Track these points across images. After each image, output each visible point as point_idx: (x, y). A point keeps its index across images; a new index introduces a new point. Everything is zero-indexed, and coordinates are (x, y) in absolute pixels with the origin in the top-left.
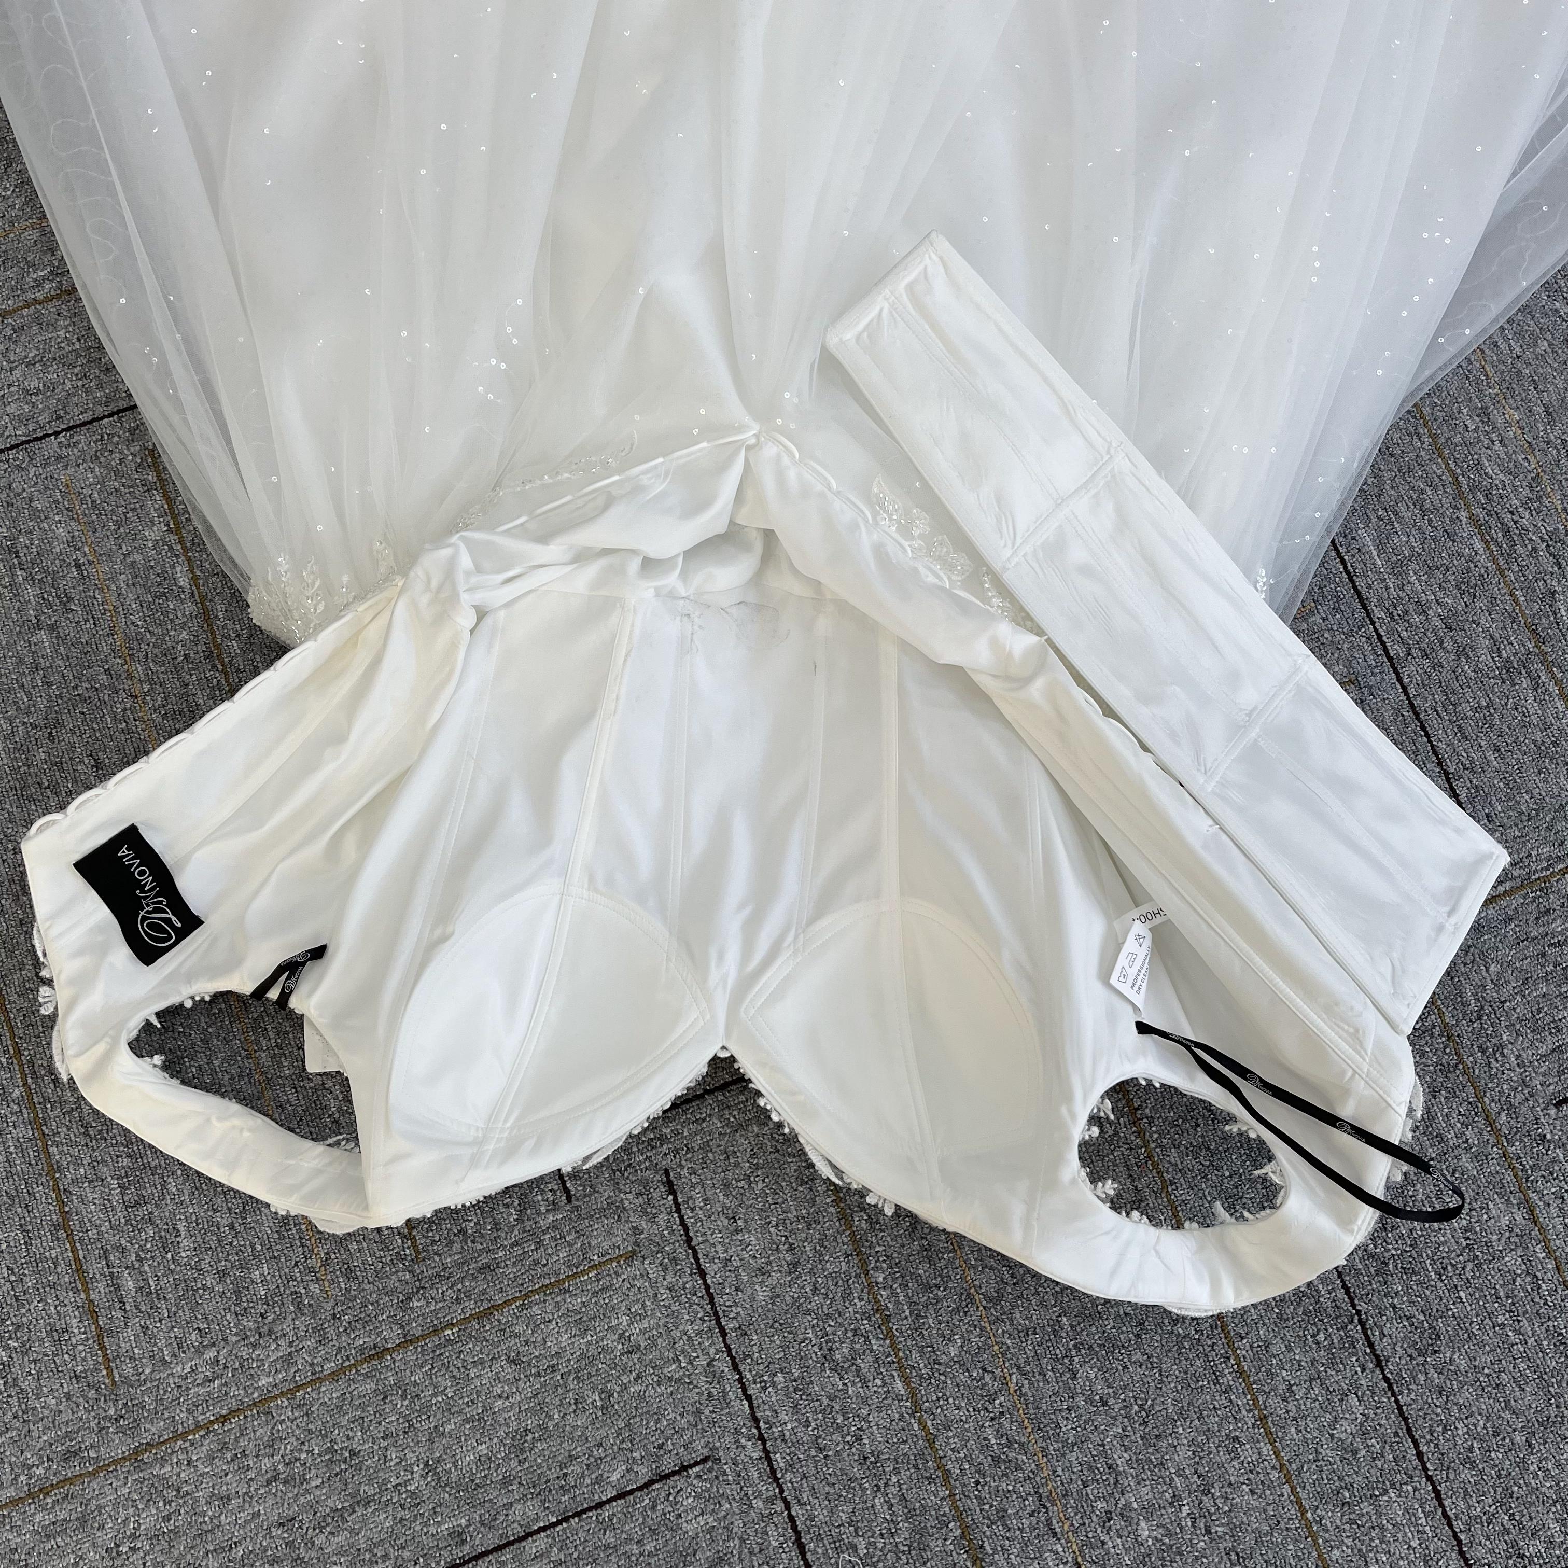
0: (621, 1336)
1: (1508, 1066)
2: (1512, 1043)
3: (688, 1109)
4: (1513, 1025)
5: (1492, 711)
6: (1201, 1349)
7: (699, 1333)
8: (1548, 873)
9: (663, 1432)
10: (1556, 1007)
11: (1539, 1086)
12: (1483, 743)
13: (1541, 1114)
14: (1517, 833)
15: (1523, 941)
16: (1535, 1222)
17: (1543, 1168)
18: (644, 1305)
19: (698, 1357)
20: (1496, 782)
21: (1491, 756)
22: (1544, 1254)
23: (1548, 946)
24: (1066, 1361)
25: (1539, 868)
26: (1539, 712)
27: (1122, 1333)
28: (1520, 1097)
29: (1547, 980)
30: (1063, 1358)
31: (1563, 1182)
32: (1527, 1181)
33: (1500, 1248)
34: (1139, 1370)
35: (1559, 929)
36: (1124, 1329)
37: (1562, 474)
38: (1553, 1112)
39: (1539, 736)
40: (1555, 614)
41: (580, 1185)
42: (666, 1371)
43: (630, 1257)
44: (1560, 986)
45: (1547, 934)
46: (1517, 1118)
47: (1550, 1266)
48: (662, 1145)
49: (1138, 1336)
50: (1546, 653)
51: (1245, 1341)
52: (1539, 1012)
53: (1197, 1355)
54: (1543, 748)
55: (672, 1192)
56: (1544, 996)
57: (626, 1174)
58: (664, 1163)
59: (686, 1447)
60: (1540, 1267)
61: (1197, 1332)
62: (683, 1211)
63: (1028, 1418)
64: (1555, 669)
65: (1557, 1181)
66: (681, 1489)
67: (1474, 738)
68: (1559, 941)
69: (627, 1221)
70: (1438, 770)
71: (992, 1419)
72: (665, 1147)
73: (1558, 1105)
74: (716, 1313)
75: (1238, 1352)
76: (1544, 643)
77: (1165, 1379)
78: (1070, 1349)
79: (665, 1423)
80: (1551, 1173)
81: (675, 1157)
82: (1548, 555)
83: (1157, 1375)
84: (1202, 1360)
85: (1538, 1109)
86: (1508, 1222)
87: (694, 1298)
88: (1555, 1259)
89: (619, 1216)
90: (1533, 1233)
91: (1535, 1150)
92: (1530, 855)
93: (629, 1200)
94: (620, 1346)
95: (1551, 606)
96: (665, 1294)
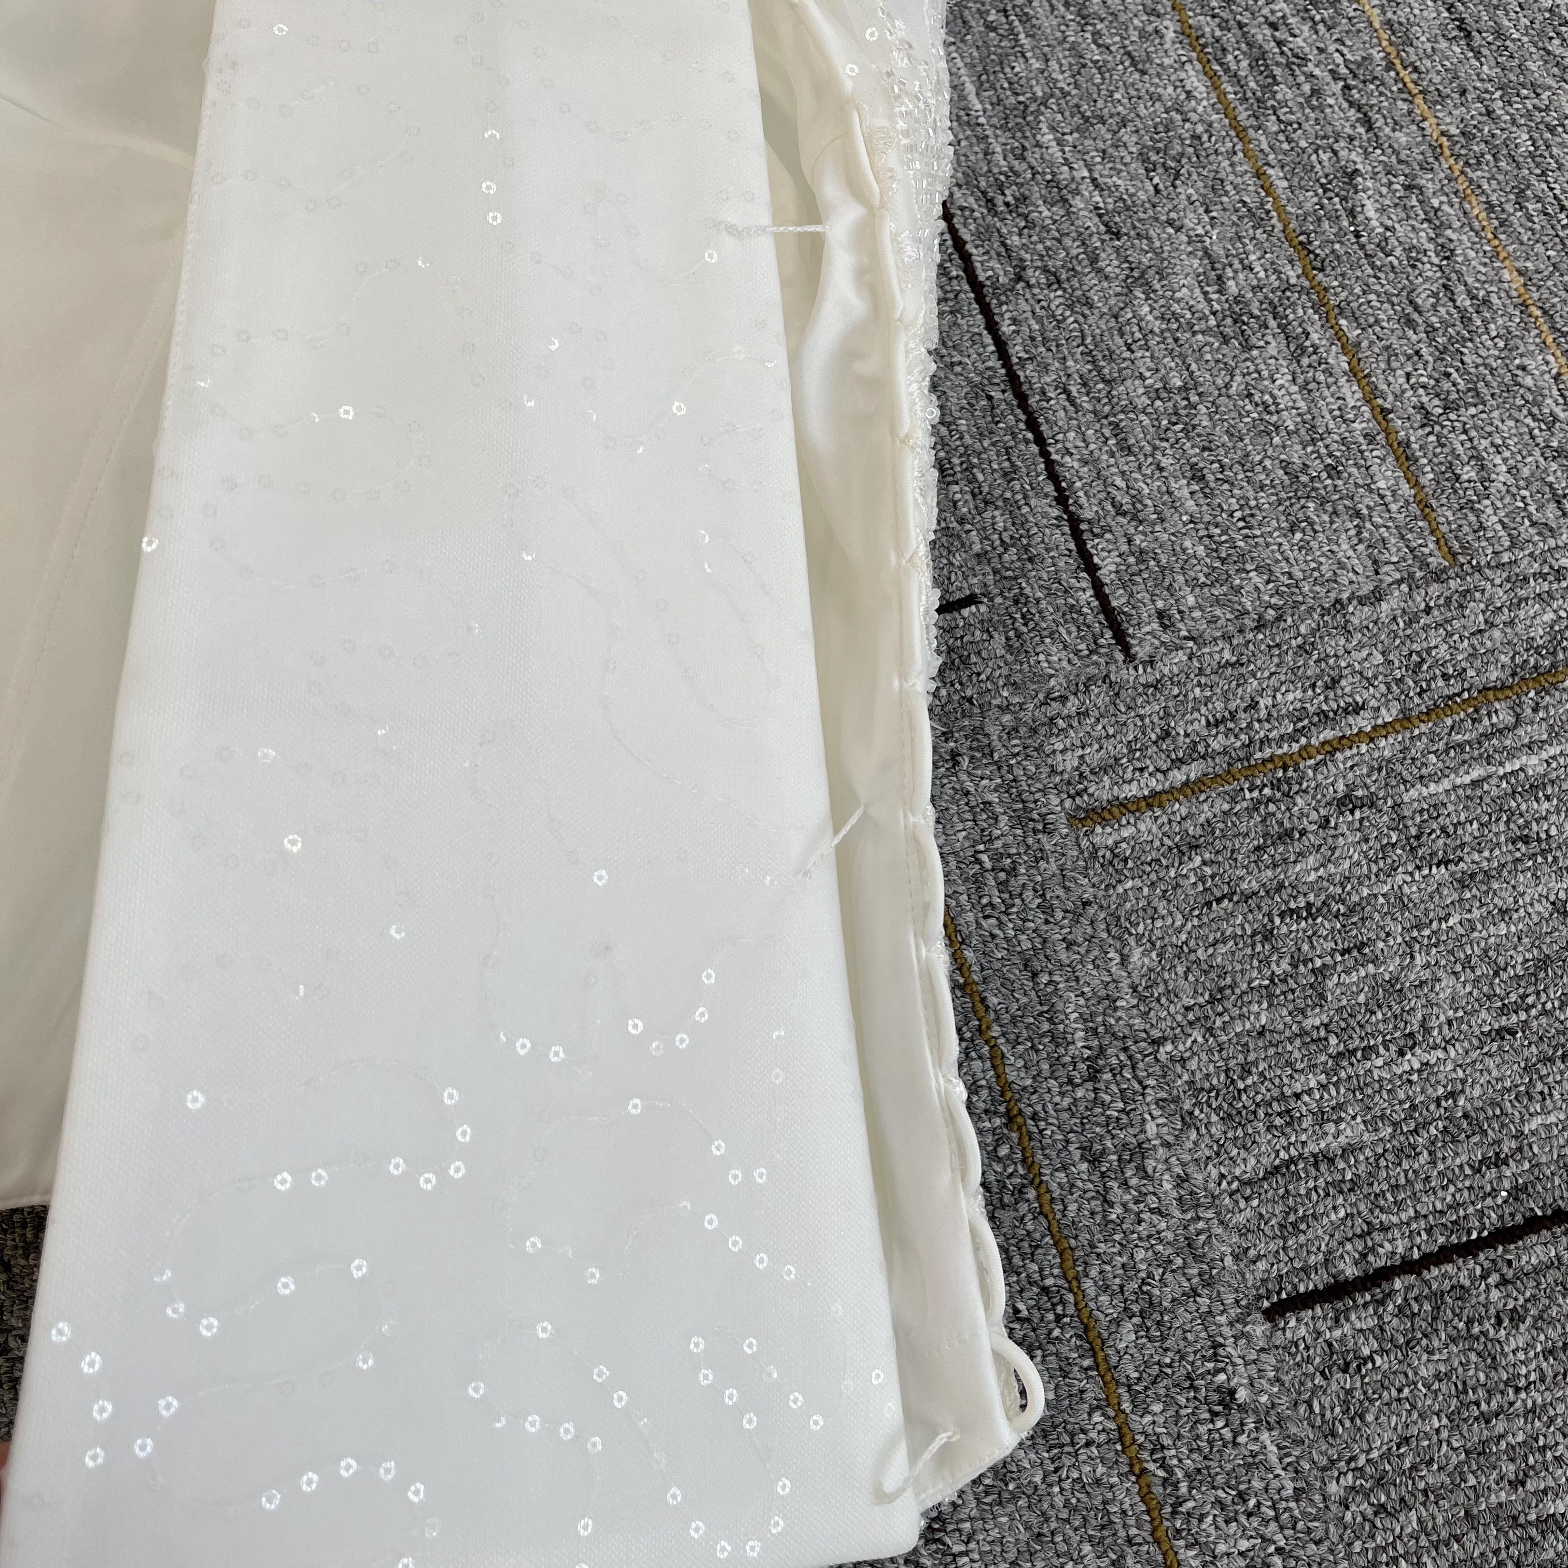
1: (1153, 1202)
2: (1167, 1145)
4: (1176, 1100)
5: (1194, 398)
8: (1295, 747)
10: (1289, 1064)
11: (1229, 1261)
12: (1165, 462)
13: (1227, 1331)
14: (1227, 655)
15: (1219, 901)
17: (1220, 1480)
20: (1188, 544)
21: (1182, 488)
23: (1282, 915)
25: (1274, 734)
26: (1301, 404)
28: (1175, 1286)
29: (1270, 996)
31: (1273, 1526)
32: (1174, 1513)
35: (1313, 877)
38: (1259, 1329)
39: (1296, 455)
40: (1352, 213)
44: (1303, 1012)
45: (1281, 887)
46: (1163, 1339)
50: (1326, 290)
52: (1246, 1070)
54: (1304, 479)
56: (1261, 1034)
64: (1343, 322)
65: (1255, 1522)
67: (1148, 449)
68: (1309, 905)
70: (1055, 512)
73: (1274, 1313)
76: (1322, 270)
80: (1242, 1497)
82: (1345, 105)
85: (1222, 1319)
91: (1202, 1429)
92: (1253, 705)
95: (1344, 199)
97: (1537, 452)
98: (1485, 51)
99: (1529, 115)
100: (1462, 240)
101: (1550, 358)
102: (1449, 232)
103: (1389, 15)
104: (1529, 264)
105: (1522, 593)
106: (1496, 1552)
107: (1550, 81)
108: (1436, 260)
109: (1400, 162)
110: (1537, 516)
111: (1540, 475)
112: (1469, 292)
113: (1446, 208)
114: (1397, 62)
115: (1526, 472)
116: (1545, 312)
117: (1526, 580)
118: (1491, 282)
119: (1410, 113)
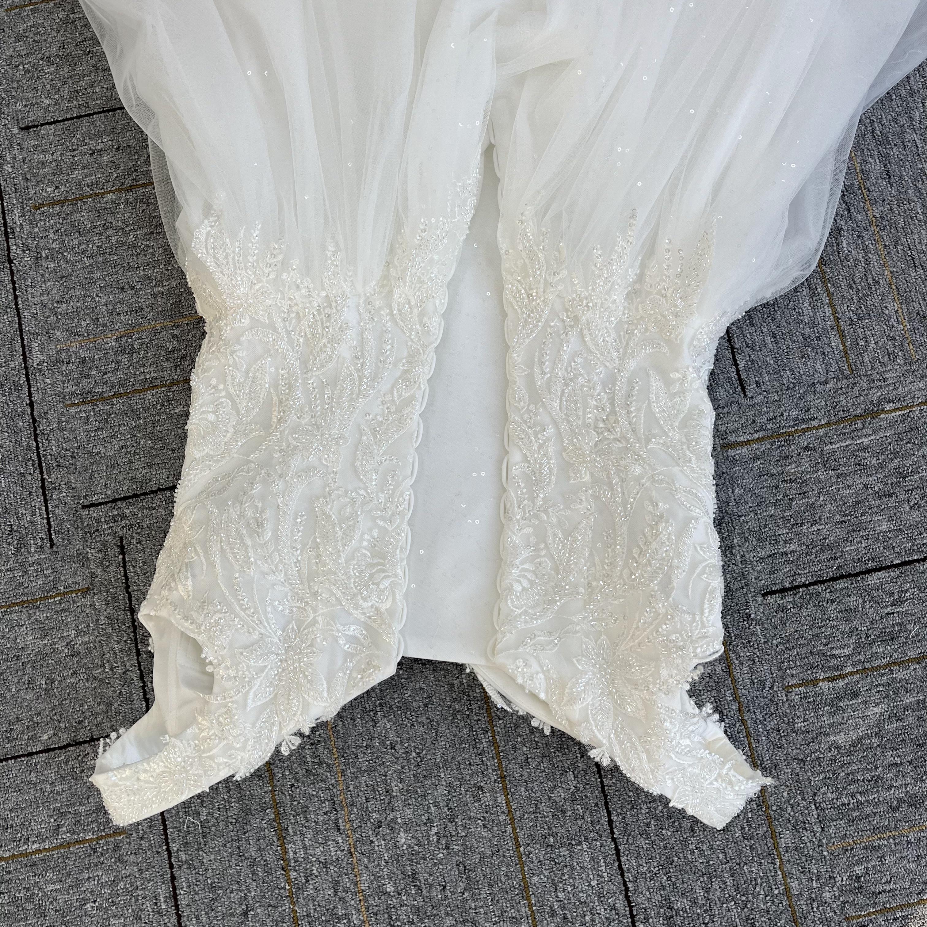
0: (68, 644)
1: (734, 562)
2: (740, 546)
3: (144, 499)
4: (744, 533)
5: (776, 308)
6: (469, 722)
7: (122, 651)
8: (793, 429)
9: (83, 713)
10: (778, 526)
11: (753, 580)
12: (764, 330)
13: (751, 599)
14: (776, 398)
15: (764, 475)
16: (730, 674)
17: (744, 637)
18: (88, 626)
19: (118, 667)
20: (768, 359)
21: (768, 340)
22: (731, 698)
23: (782, 482)
24: (371, 713)
25: (787, 425)
26: (811, 314)
27: (415, 701)
28: (737, 585)
29: (775, 506)
30: (370, 711)
31: (757, 650)
32: (730, 644)
33: (700, 688)
34: (422, 729)
35: (793, 471)
36: (417, 698)
37: (865, 145)
38: (760, 599)
39: (807, 331)
40: (838, 245)
41: (61, 538)
42: (94, 672)
43: (86, 592)
44: (784, 511)
45: (783, 473)
46: (732, 599)
47: (734, 707)
48: (121, 520)
49: (426, 705)
50: (825, 273)
51: (501, 722)
52: (765, 527)
53: (465, 726)
54: (808, 340)
55: (123, 553)
56: (771, 516)
57: (94, 536)
58: (121, 532)
59: (96, 726)
60: (726, 707)
61: (468, 709)
62: (127, 567)
63: (337, 748)
64: (829, 285)
65: (752, 648)
66: (88, 753)
67: (759, 325)
68: (791, 479)
69: (88, 568)
70: (727, 345)
71: (312, 744)
72: (123, 522)
73: (764, 595)
74: (136, 639)
75: (495, 728)
76: (825, 265)
77: (439, 738)
78: (376, 706)
79: (86, 707)
80: (749, 642)
81: (129, 530)
82: (842, 202)
83: (434, 734)
84: (468, 729)
85: (750, 595)
86: (710, 671)
87: (123, 627)
88: (739, 703)
89: (83, 564)
90: (726, 682)
91: (740, 624)
92: (782, 415)
93: (92, 553)
94: (66, 650)
95: (836, 239)
96: (103, 620)
97: (885, 338)
98: (894, 185)
99: (905, 212)
100: (873, 258)
101: (895, 304)
102: (870, 255)
103: (863, 167)
104: (894, 269)
105: (872, 385)
106: (817, 662)
107: (915, 199)
108: (863, 265)
109: (857, 226)
110: (881, 360)
111: (884, 346)
112: (872, 278)
113: (870, 245)
114: (862, 186)
115: (880, 344)
116: (897, 288)
117: (874, 381)
118: (881, 275)
119: (864, 207)
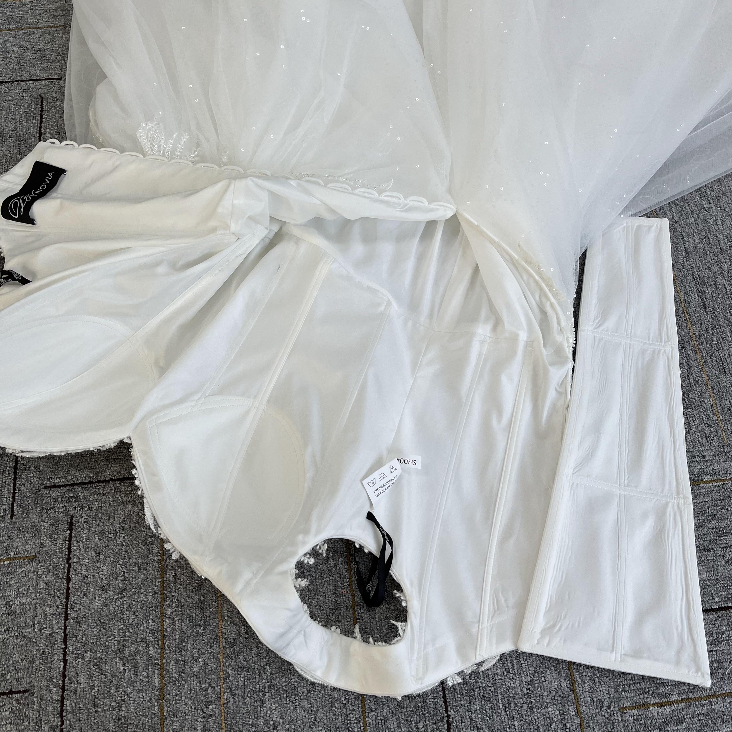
0: (7, 603)
3: (97, 486)
6: (345, 711)
7: (52, 614)
9: (8, 667)
16: (573, 691)
18: (28, 589)
19: (46, 628)
22: (574, 713)
24: (260, 694)
27: (300, 686)
30: (259, 691)
33: (548, 701)
34: (303, 712)
36: (302, 684)
37: (687, 283)
41: (21, 511)
42: (24, 631)
43: (32, 559)
47: (575, 721)
48: (75, 502)
49: (309, 691)
51: (373, 713)
53: (341, 714)
55: (71, 529)
57: (49, 512)
58: (73, 512)
59: (17, 680)
60: (569, 721)
61: (345, 699)
62: (72, 542)
63: (226, 723)
66: (5, 705)
69: (39, 539)
71: (204, 717)
72: (76, 503)
74: (67, 605)
75: (367, 719)
77: (317, 723)
78: (265, 687)
79: (11, 662)
81: (80, 510)
83: (313, 719)
84: (343, 718)
86: (556, 686)
87: (58, 593)
88: (580, 718)
89: (35, 534)
90: (570, 697)
93: (45, 527)
94: (4, 609)
96: (42, 586)
97: (703, 424)
98: (709, 313)
99: (718, 334)
100: (694, 364)
101: (711, 400)
102: (691, 361)
103: (686, 298)
104: (710, 374)
105: (693, 460)
106: (648, 688)
107: (725, 325)
108: (686, 368)
109: (682, 340)
110: (701, 441)
111: (703, 430)
112: (693, 378)
113: (691, 354)
114: (685, 312)
115: (700, 429)
116: (712, 388)
117: (695, 457)
118: (699, 377)
119: (686, 327)
